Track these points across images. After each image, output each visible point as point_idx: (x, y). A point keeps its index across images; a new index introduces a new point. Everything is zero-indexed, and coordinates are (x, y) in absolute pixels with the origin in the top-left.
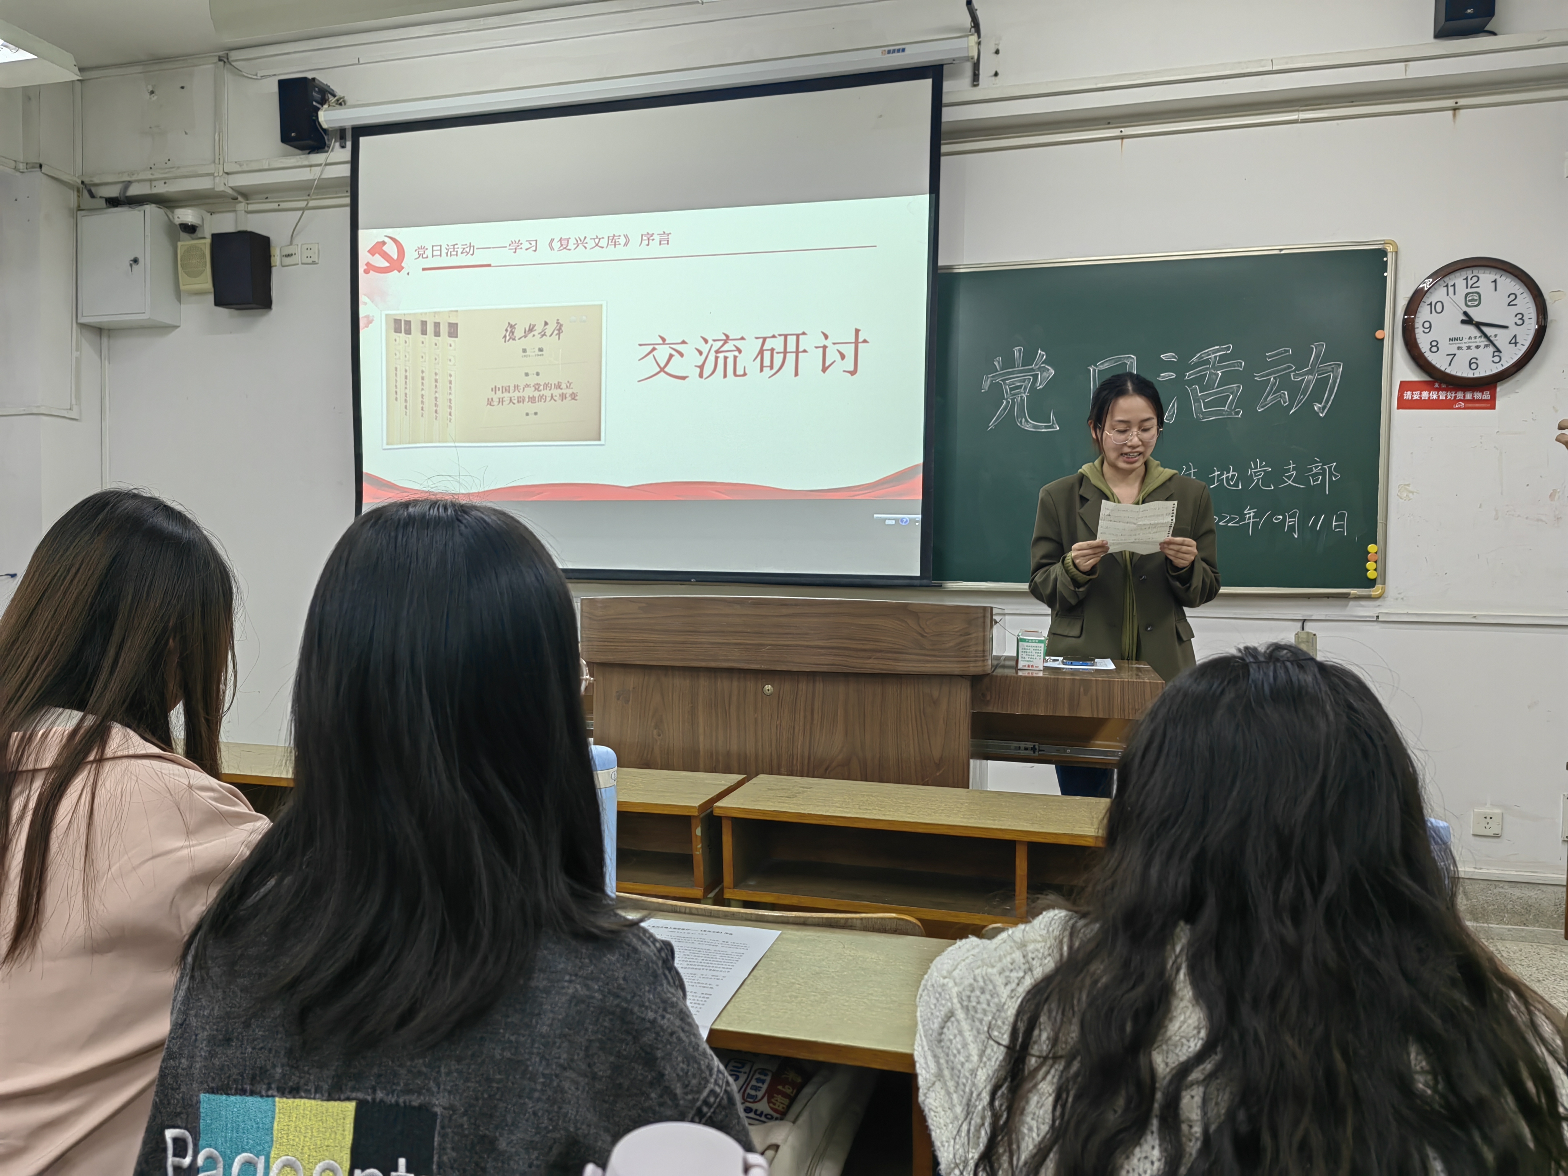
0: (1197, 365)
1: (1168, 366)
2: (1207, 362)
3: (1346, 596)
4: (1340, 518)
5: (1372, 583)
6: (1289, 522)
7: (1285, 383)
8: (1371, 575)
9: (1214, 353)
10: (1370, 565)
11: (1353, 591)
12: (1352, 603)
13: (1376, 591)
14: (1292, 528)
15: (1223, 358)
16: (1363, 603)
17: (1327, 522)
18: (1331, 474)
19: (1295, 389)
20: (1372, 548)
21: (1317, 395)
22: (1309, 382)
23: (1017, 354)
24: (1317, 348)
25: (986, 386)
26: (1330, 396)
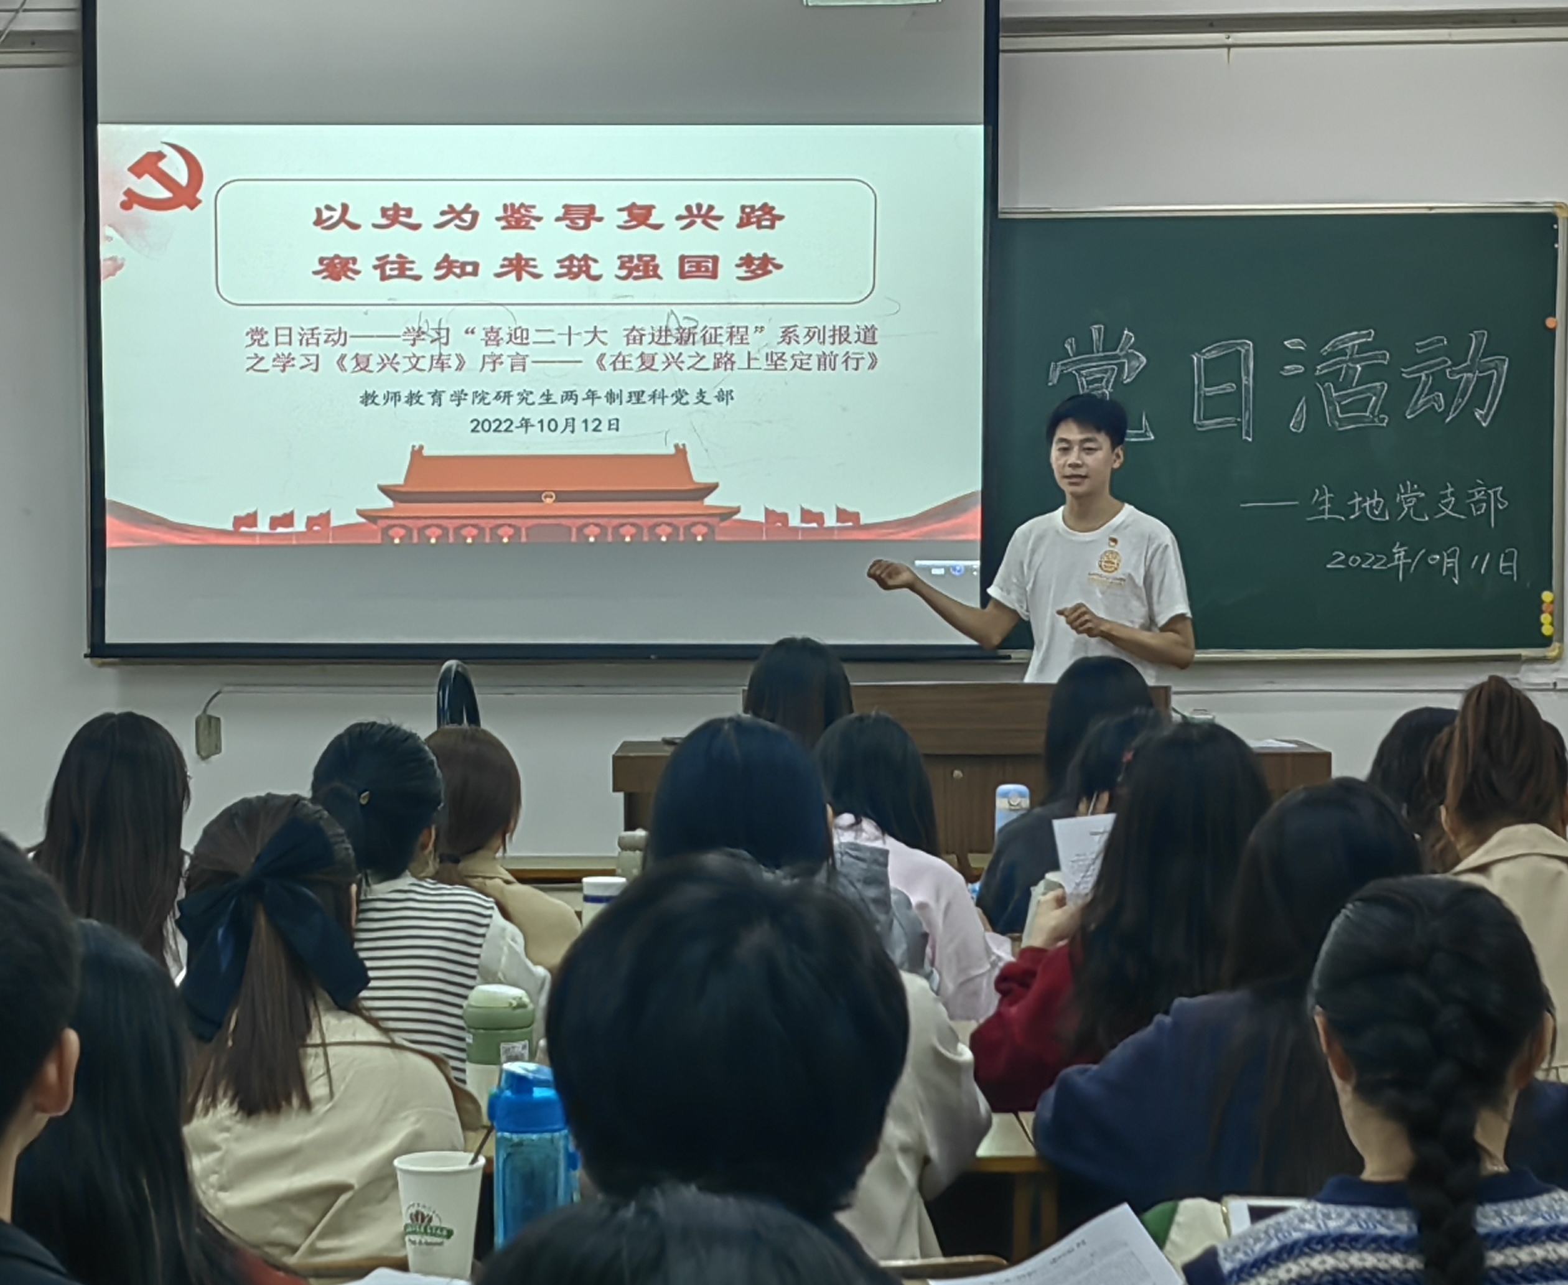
0: (1331, 356)
1: (1294, 357)
2: (1343, 352)
3: (1516, 659)
4: (1509, 558)
5: (1546, 642)
6: (1448, 563)
7: (1439, 382)
8: (1547, 630)
9: (1352, 340)
10: (1545, 618)
11: (1525, 652)
12: (1524, 668)
13: (1552, 652)
14: (1451, 571)
15: (1363, 348)
16: (1538, 667)
17: (1494, 563)
18: (1496, 500)
19: (1451, 391)
20: (1547, 596)
21: (1478, 398)
22: (1468, 381)
23: (1095, 335)
24: (1477, 340)
25: (1054, 377)
26: (1493, 400)
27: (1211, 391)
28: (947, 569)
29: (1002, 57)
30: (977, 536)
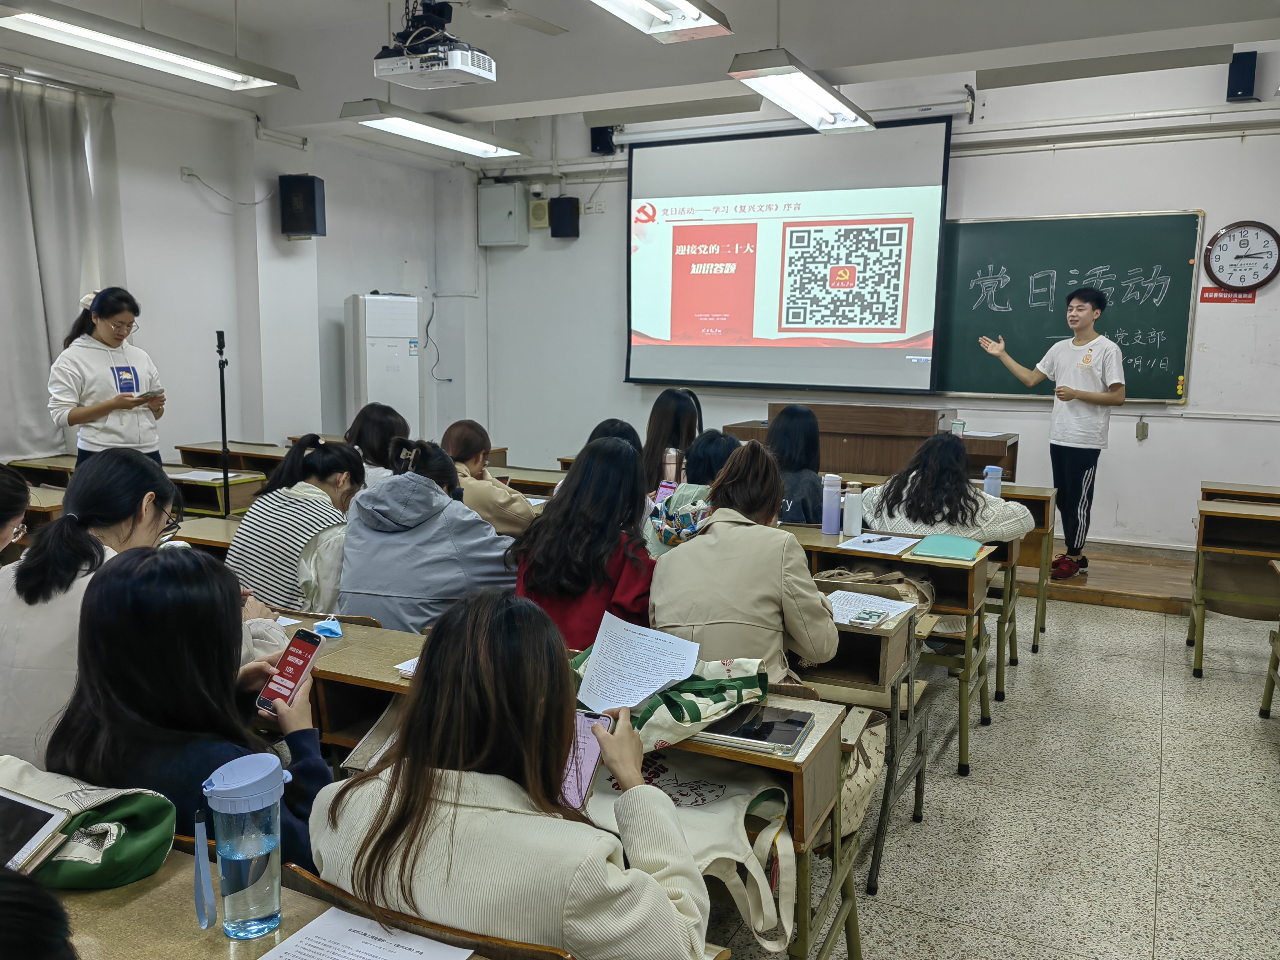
0: (1089, 276)
1: (1074, 277)
2: (1095, 275)
3: (1164, 403)
4: (1165, 361)
5: (1180, 397)
6: (1136, 363)
7: (1138, 287)
8: (1180, 392)
9: (1099, 270)
10: (1179, 387)
11: (1167, 401)
12: (1169, 407)
13: (1181, 401)
14: (1138, 366)
15: (1104, 273)
16: (1176, 407)
17: (1157, 364)
18: (1161, 337)
19: (1143, 290)
20: (1181, 378)
21: (1155, 294)
22: (1151, 287)
23: (990, 269)
24: (1157, 269)
25: (972, 285)
26: (1162, 295)
27: (1036, 291)
28: (918, 360)
29: (951, 160)
30: (931, 347)
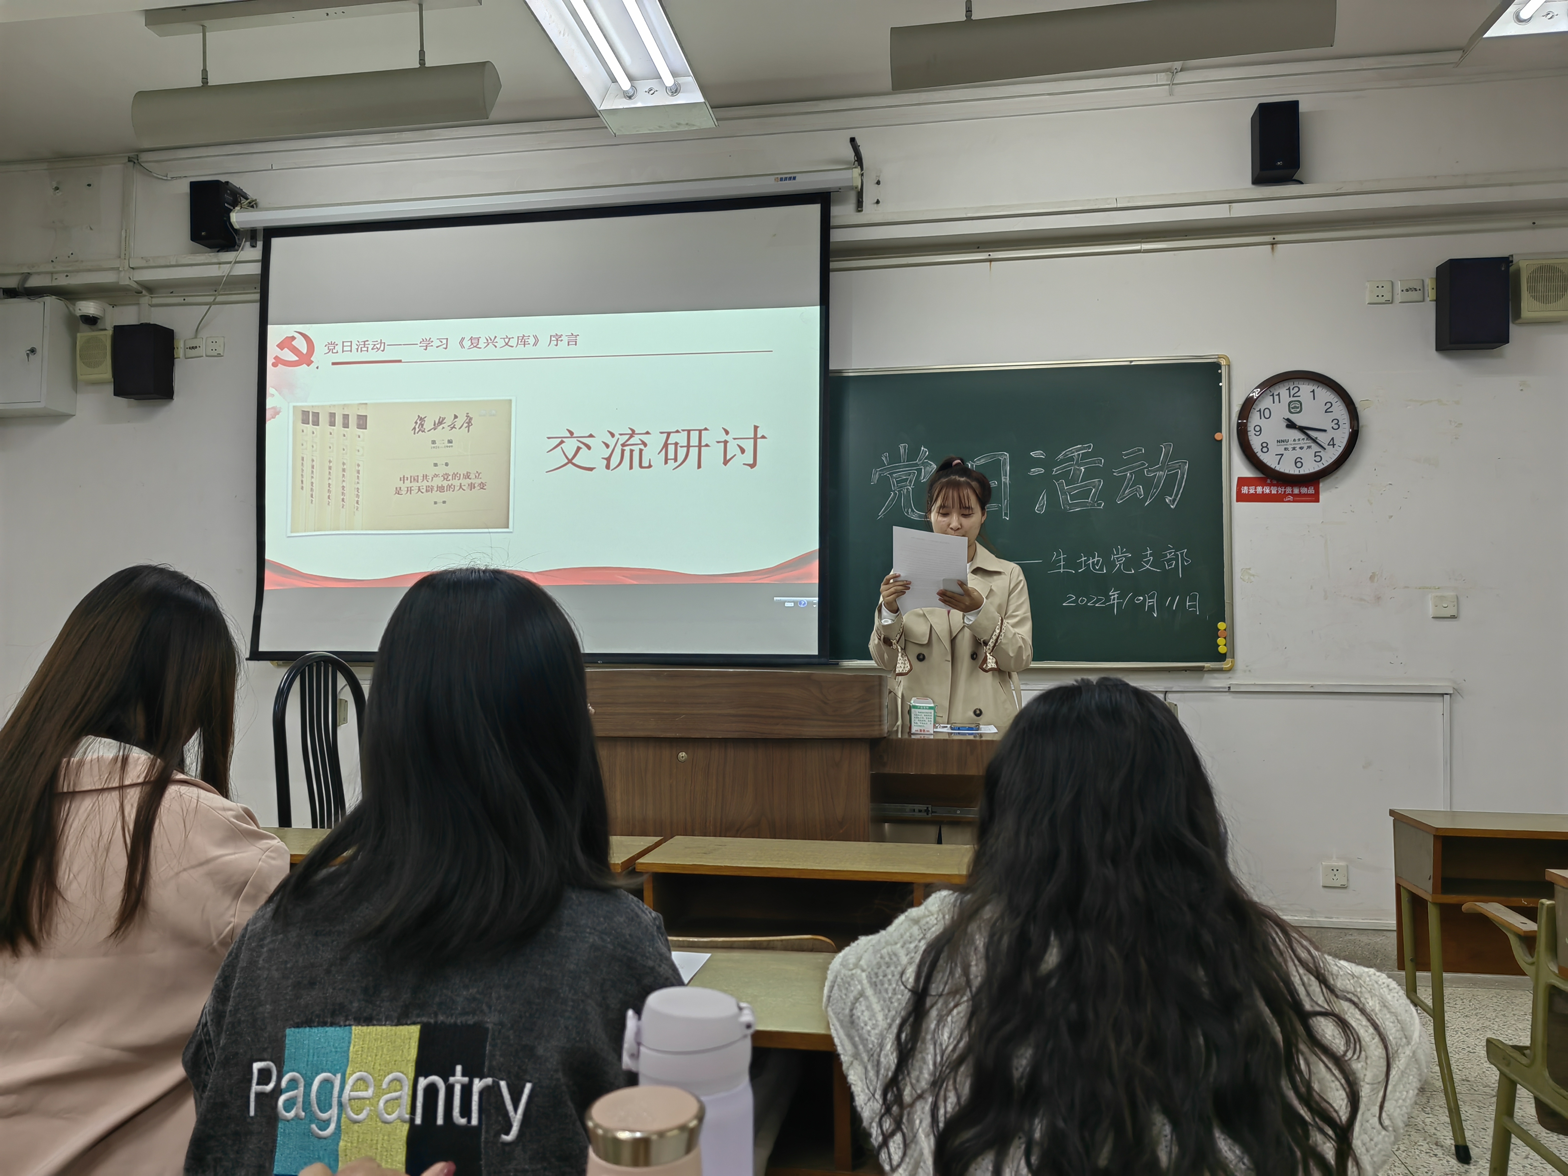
0: (1063, 461)
1: (1037, 463)
2: (1072, 459)
3: (1201, 669)
4: (1193, 599)
5: (1222, 657)
6: (1149, 602)
7: (1140, 478)
8: (1222, 649)
9: (1076, 451)
10: (1221, 641)
11: (1207, 665)
12: (1206, 676)
13: (1226, 665)
14: (1151, 608)
15: (1085, 456)
16: (1216, 675)
17: (1182, 602)
18: (1183, 559)
19: (1148, 484)
20: (1221, 626)
21: (1168, 489)
22: (1160, 477)
23: (901, 450)
24: (1166, 448)
25: (875, 478)
26: (1179, 491)
28: (795, 603)
30: (816, 581)
